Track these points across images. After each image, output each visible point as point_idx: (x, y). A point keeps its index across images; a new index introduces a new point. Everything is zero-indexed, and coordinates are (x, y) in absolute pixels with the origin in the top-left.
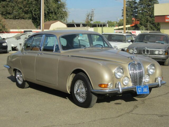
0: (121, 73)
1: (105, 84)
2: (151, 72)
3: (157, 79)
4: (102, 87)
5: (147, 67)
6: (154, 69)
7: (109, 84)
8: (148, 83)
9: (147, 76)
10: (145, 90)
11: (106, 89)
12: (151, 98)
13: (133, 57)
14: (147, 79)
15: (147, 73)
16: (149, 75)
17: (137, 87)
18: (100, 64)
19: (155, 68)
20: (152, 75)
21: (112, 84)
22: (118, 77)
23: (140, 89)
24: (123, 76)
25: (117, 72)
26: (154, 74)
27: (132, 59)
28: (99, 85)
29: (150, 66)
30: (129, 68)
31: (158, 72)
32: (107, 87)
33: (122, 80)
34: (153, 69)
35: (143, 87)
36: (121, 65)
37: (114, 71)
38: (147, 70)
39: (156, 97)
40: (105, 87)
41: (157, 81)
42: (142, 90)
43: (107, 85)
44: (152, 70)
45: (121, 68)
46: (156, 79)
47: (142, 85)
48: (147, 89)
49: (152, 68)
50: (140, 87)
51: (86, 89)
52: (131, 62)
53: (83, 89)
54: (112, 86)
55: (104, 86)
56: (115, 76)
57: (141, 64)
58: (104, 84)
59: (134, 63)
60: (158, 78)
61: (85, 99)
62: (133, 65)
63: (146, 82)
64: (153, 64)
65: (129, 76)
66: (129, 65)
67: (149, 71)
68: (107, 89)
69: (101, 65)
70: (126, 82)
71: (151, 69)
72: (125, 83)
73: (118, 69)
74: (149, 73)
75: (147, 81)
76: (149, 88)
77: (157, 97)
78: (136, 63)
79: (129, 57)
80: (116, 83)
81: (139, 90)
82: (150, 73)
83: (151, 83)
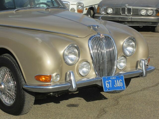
0: (75, 54)
1: (47, 76)
2: (129, 51)
3: (140, 63)
4: (41, 80)
5: (122, 43)
6: (134, 46)
7: (54, 75)
8: (123, 70)
9: (122, 59)
10: (118, 83)
11: (48, 85)
12: (130, 94)
13: (97, 26)
14: (122, 64)
15: (122, 54)
16: (125, 56)
17: (104, 79)
18: (37, 40)
19: (136, 45)
20: (130, 56)
21: (58, 76)
22: (70, 62)
23: (109, 83)
24: (80, 60)
25: (68, 53)
26: (134, 54)
27: (95, 30)
28: (35, 77)
29: (128, 41)
30: (90, 45)
31: (141, 50)
32: (50, 81)
33: (78, 66)
34: (132, 46)
35: (114, 78)
36: (74, 40)
37: (61, 52)
38: (123, 49)
39: (138, 91)
40: (46, 81)
41: (139, 67)
42: (113, 83)
43: (50, 77)
44: (130, 49)
45: (76, 45)
46: (138, 63)
47: (113, 75)
48: (122, 82)
49: (131, 44)
50: (109, 79)
51: (15, 83)
52: (94, 34)
53: (10, 82)
54: (58, 79)
55: (44, 79)
56: (64, 59)
57: (110, 39)
58: (45, 76)
59: (98, 36)
60: (140, 61)
61: (13, 100)
62: (96, 40)
63: (120, 69)
64: (132, 38)
65: (90, 60)
66: (90, 39)
67: (125, 49)
68: (50, 84)
69: (40, 40)
70: (85, 69)
71: (129, 45)
72: (83, 72)
73: (69, 48)
74: (124, 53)
75: (121, 67)
76: (125, 79)
77: (141, 90)
78: (102, 36)
79: (90, 27)
80: (66, 73)
81: (107, 84)
82: (128, 53)
83: (129, 70)
